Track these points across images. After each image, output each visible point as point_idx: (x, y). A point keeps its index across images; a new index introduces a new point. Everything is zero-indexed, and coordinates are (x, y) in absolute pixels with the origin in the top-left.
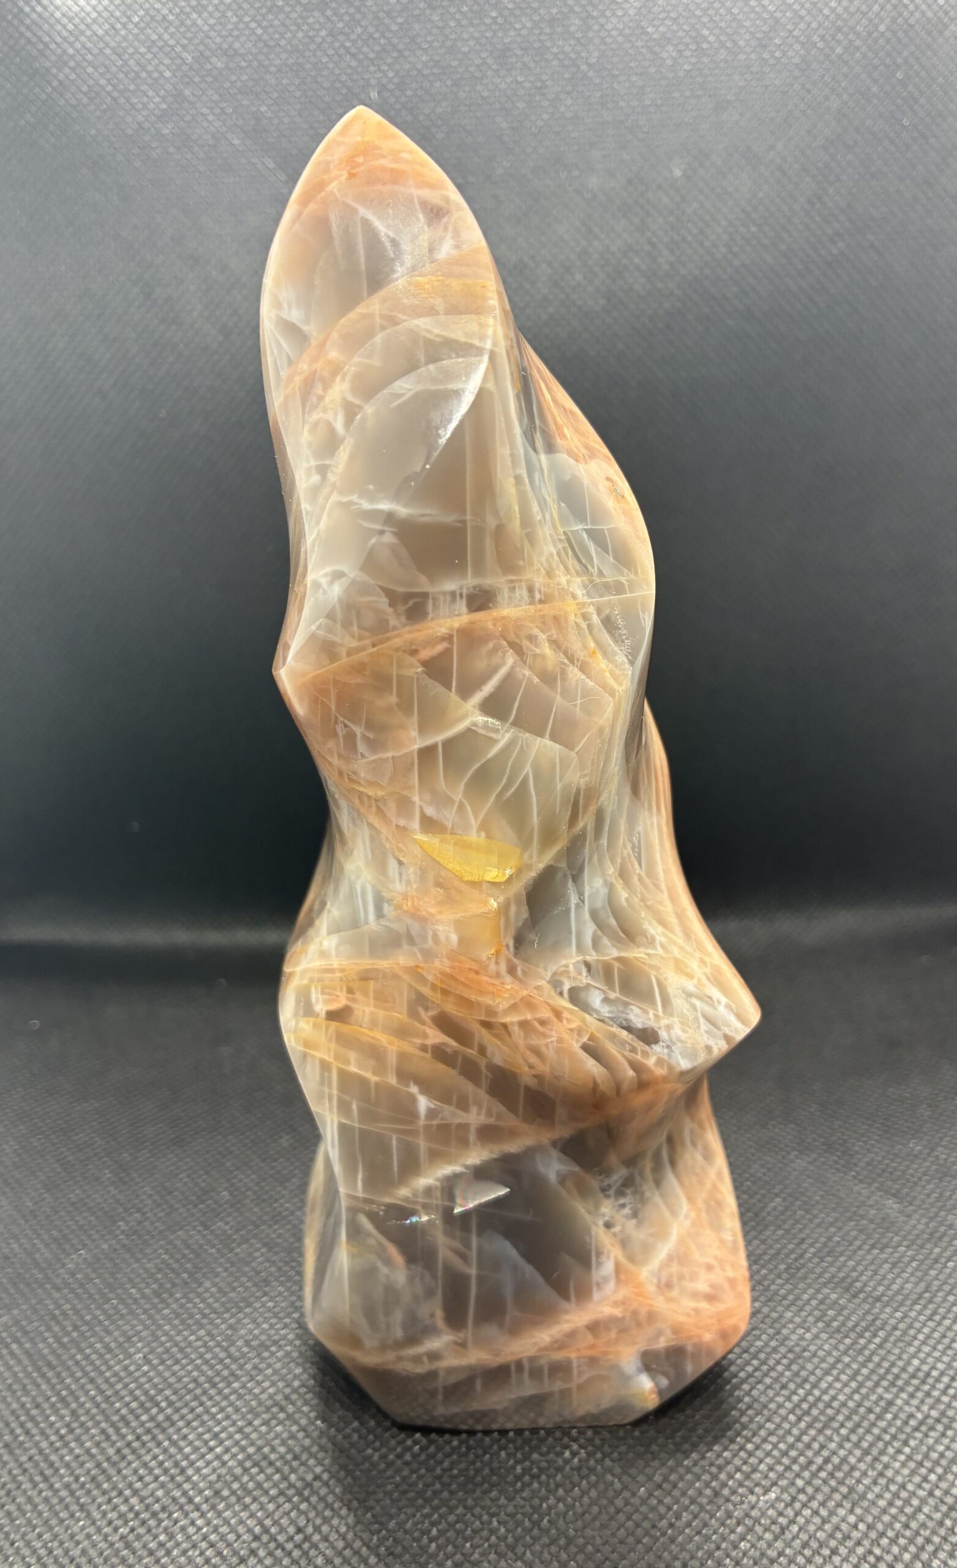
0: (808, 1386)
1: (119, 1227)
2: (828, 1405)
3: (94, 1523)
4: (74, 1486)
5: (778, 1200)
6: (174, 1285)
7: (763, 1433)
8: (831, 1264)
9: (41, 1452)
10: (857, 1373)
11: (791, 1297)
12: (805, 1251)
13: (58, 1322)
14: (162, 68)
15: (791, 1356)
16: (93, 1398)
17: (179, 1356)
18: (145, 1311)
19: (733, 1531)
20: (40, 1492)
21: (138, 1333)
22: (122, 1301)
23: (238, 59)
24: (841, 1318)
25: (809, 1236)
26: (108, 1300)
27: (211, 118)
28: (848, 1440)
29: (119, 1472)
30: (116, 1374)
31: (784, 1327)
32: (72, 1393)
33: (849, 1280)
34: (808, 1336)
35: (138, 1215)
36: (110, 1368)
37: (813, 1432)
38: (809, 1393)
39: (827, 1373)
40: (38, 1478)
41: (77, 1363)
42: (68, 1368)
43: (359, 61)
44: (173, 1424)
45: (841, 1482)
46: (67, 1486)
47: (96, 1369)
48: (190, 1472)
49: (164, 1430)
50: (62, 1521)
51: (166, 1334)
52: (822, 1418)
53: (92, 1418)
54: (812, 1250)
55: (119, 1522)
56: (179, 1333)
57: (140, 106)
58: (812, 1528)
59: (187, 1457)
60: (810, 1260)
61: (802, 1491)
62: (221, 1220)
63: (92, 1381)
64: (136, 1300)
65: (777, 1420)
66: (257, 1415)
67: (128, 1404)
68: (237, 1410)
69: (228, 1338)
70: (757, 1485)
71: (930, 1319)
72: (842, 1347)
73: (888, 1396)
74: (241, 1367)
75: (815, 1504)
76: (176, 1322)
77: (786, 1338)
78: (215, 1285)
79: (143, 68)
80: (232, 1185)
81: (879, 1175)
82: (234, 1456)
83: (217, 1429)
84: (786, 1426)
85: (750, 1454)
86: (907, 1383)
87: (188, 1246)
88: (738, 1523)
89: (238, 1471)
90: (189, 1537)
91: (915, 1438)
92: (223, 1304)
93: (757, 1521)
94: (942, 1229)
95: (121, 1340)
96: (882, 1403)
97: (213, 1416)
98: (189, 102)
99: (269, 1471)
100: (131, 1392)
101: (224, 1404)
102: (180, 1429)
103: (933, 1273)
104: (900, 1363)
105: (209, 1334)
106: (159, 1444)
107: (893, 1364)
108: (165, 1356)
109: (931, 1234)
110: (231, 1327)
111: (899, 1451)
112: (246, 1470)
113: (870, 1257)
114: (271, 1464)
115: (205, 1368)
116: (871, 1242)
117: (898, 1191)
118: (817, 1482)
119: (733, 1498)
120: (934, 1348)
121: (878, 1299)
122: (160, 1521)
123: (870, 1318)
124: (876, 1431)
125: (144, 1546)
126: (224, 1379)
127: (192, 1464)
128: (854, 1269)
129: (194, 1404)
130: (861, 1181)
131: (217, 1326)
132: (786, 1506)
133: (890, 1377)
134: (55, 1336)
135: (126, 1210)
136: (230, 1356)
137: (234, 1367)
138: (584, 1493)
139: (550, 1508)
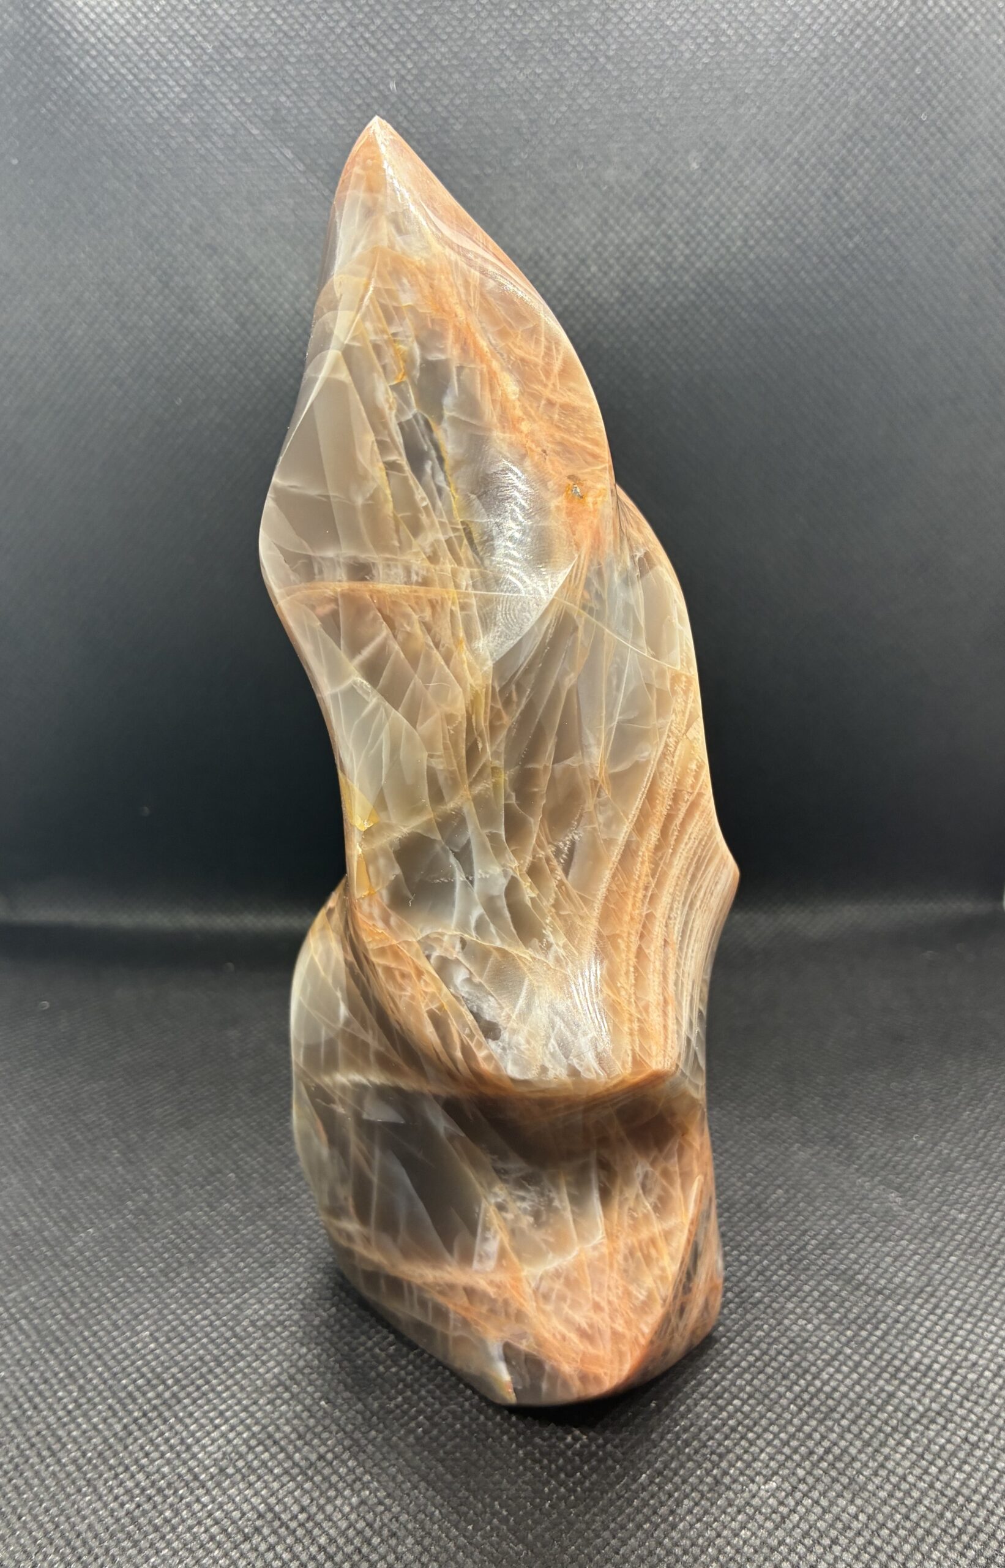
0: (809, 1377)
1: (127, 1207)
2: (829, 1396)
3: (100, 1498)
4: (81, 1461)
5: (780, 1191)
6: (181, 1265)
7: (764, 1422)
8: (833, 1257)
9: (49, 1426)
10: (858, 1364)
11: (793, 1288)
12: (807, 1244)
13: (66, 1299)
14: (182, 57)
15: (791, 1346)
16: (100, 1375)
17: (185, 1334)
18: (152, 1290)
19: (733, 1519)
20: (48, 1466)
21: (145, 1311)
22: (130, 1280)
23: (258, 49)
24: (842, 1310)
25: (810, 1229)
26: (116, 1279)
27: (230, 107)
28: (849, 1431)
29: (126, 1448)
30: (123, 1351)
31: (786, 1317)
32: (80, 1369)
33: (850, 1273)
34: (810, 1327)
35: (146, 1196)
36: (118, 1345)
37: (814, 1423)
38: (810, 1384)
39: (828, 1364)
40: (45, 1453)
41: (85, 1339)
42: (76, 1345)
43: (378, 52)
44: (179, 1401)
45: (842, 1473)
46: (74, 1461)
47: (104, 1345)
48: (196, 1449)
49: (170, 1408)
50: (69, 1496)
51: (173, 1313)
52: (823, 1409)
53: (100, 1393)
54: (813, 1242)
55: (125, 1498)
56: (185, 1312)
57: (160, 95)
58: (812, 1518)
59: (192, 1434)
60: (811, 1252)
61: (802, 1480)
62: (228, 1201)
63: (99, 1357)
64: (143, 1280)
65: (778, 1410)
66: (262, 1394)
67: (134, 1381)
68: (242, 1389)
69: (234, 1318)
70: (758, 1474)
71: (932, 1312)
72: (843, 1339)
73: (889, 1388)
74: (247, 1347)
75: (815, 1494)
76: (183, 1301)
77: (788, 1329)
78: (222, 1265)
79: (164, 58)
80: (239, 1167)
81: (882, 1169)
82: (239, 1434)
83: (223, 1407)
84: (787, 1416)
85: (752, 1443)
86: (908, 1376)
87: (195, 1228)
88: (739, 1512)
89: (244, 1449)
90: (194, 1514)
91: (916, 1431)
92: (229, 1285)
93: (757, 1509)
94: (945, 1224)
95: (128, 1317)
96: (884, 1395)
97: (219, 1395)
98: (209, 92)
99: (274, 1450)
100: (138, 1369)
101: (230, 1382)
102: (185, 1407)
103: (935, 1267)
104: (902, 1356)
105: (215, 1313)
106: (165, 1421)
107: (894, 1357)
108: (172, 1335)
109: (934, 1229)
110: (236, 1307)
111: (900, 1443)
112: (251, 1449)
113: (871, 1250)
114: (275, 1443)
115: (210, 1346)
116: (872, 1235)
117: (901, 1185)
118: (818, 1472)
119: (734, 1486)
120: (936, 1342)
121: (880, 1292)
122: (166, 1497)
123: (871, 1310)
124: (877, 1422)
125: (150, 1522)
126: (230, 1358)
127: (198, 1441)
128: (856, 1262)
129: (200, 1382)
130: (864, 1174)
131: (223, 1306)
132: (787, 1496)
133: (891, 1369)
134: (63, 1313)
135: (134, 1190)
136: (235, 1335)
137: (239, 1346)
138: (585, 1477)
139: (551, 1492)
